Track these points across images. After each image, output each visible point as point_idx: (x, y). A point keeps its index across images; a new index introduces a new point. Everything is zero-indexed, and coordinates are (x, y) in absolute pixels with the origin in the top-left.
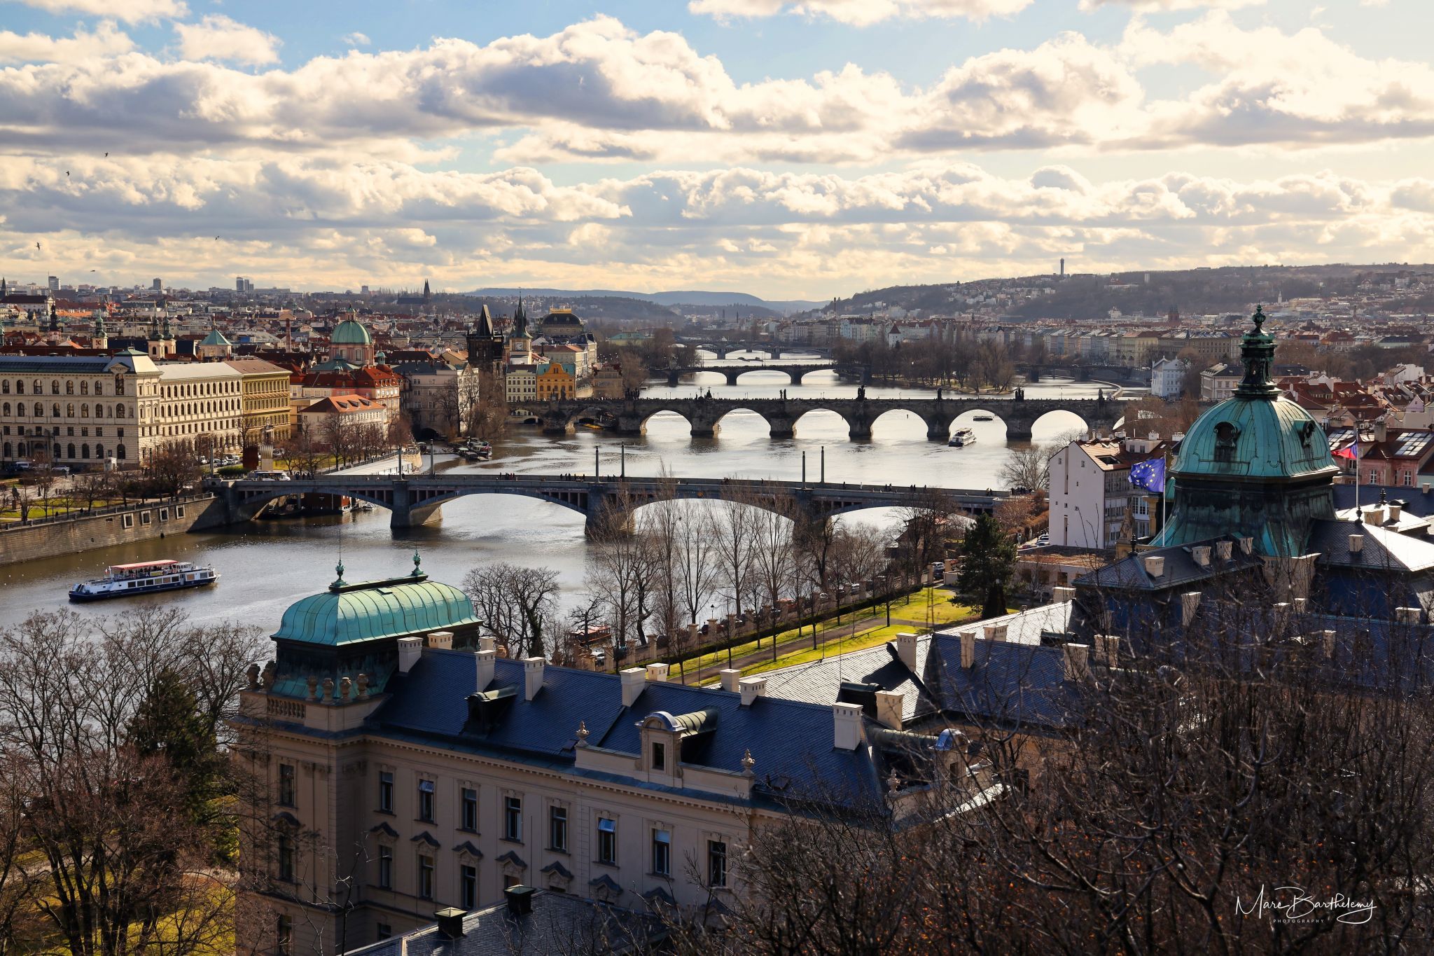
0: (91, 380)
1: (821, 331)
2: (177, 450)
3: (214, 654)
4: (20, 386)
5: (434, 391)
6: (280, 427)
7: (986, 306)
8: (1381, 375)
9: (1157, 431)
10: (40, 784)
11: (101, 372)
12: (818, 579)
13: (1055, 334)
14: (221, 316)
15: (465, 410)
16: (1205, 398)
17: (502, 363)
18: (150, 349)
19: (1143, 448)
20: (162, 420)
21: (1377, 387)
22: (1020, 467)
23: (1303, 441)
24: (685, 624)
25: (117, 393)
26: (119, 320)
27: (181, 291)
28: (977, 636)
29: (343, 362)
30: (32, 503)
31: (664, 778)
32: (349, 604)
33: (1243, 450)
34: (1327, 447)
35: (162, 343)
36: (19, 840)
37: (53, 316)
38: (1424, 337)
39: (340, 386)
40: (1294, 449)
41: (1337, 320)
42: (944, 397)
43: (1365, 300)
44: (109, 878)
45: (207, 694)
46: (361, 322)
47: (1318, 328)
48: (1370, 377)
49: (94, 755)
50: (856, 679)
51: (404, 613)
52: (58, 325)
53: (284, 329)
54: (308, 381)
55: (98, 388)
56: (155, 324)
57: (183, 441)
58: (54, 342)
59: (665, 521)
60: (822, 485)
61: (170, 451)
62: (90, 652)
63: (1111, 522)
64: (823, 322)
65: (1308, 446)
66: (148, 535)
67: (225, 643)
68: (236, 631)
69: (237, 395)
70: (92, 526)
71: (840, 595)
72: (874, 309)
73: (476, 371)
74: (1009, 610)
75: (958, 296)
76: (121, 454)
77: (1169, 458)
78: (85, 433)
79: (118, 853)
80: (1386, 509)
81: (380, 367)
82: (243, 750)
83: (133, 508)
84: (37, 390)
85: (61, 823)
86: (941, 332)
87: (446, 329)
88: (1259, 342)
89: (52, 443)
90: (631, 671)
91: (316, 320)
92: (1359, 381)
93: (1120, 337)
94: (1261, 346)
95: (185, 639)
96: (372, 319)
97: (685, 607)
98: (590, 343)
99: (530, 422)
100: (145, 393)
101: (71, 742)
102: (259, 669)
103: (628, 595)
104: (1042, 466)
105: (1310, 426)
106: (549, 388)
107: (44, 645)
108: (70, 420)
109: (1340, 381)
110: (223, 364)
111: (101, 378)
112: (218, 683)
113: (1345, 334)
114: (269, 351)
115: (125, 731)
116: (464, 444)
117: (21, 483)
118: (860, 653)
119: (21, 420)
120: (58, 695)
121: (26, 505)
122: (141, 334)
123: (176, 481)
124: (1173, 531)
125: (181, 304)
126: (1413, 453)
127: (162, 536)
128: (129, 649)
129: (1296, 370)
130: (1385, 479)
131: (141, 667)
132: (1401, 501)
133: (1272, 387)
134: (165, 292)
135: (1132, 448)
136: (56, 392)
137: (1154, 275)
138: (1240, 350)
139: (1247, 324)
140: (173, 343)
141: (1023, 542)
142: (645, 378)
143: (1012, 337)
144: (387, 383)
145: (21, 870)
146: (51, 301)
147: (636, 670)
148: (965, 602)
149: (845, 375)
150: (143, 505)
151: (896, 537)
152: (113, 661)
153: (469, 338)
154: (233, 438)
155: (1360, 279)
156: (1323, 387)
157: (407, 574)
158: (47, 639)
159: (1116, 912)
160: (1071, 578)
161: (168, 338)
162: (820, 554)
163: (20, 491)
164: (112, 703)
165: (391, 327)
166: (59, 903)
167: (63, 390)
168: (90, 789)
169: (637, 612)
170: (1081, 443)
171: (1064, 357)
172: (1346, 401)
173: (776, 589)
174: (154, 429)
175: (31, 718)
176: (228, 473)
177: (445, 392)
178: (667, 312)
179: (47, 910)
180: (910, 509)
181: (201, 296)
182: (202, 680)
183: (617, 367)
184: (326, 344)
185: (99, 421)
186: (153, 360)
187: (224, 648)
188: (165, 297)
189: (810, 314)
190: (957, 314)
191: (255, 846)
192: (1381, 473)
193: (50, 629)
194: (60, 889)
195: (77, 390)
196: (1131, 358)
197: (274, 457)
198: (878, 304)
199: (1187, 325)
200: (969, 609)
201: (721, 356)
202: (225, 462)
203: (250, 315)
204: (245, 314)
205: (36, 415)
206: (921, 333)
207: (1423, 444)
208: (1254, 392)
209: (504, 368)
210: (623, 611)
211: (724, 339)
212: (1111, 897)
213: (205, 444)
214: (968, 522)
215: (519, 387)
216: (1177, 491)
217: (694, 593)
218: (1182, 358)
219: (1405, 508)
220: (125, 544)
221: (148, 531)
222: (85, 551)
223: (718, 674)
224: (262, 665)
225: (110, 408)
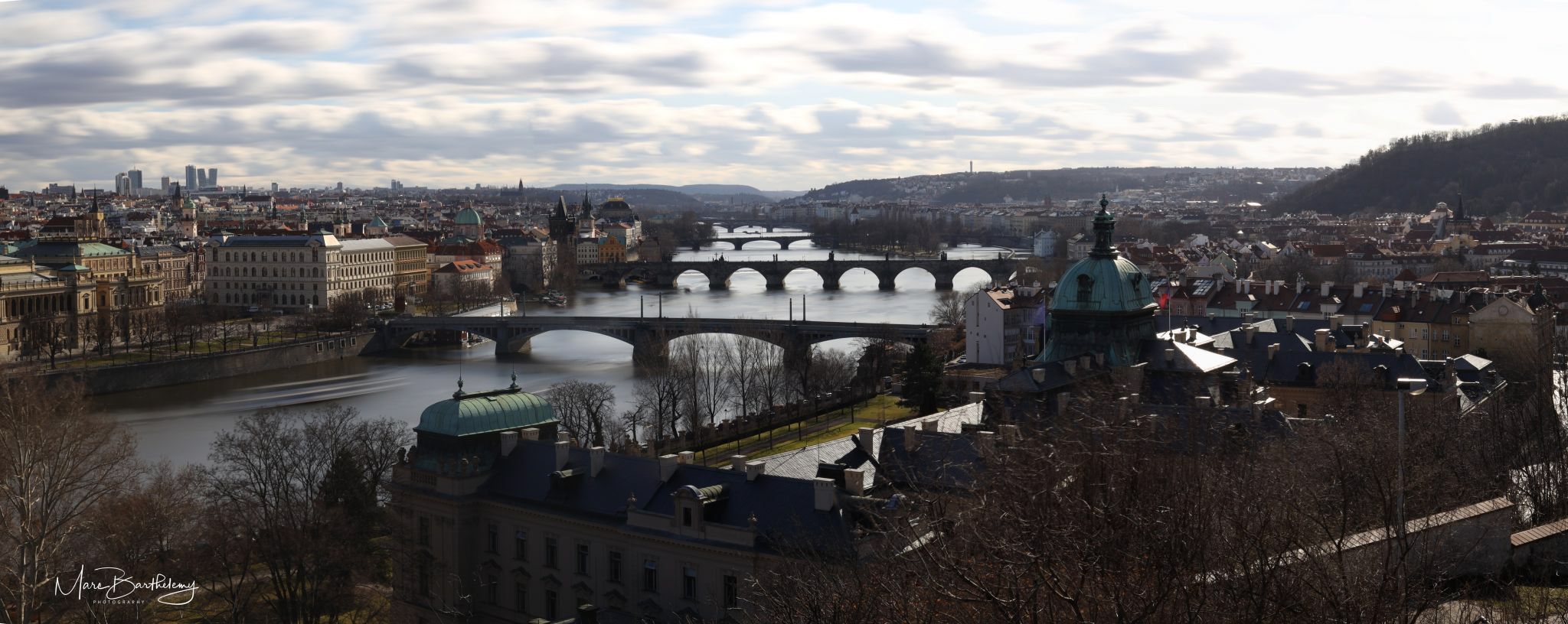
0: (297, 252)
1: (802, 212)
2: (352, 300)
3: (375, 440)
4: (253, 255)
5: (525, 257)
6: (419, 282)
7: (920, 194)
8: (1182, 241)
9: (1039, 281)
11: (304, 246)
12: (802, 390)
13: (968, 214)
14: (381, 207)
15: (547, 270)
16: (1070, 258)
17: (574, 237)
18: (335, 230)
19: (1029, 293)
21: (1180, 250)
22: (945, 308)
23: (1134, 287)
24: (706, 423)
25: (314, 261)
26: (315, 210)
27: (356, 190)
28: (916, 429)
29: (463, 237)
30: (260, 334)
31: (691, 532)
32: (467, 407)
33: (1097, 293)
34: (1150, 290)
35: (343, 226)
36: (252, 555)
37: (274, 209)
38: (1208, 216)
39: (461, 254)
40: (1129, 293)
41: (1153, 204)
42: (890, 259)
43: (1171, 191)
44: (308, 586)
45: (370, 467)
46: (475, 210)
47: (1142, 210)
48: (1175, 243)
49: (298, 505)
50: (830, 461)
51: (505, 416)
52: (277, 215)
53: (422, 215)
54: (439, 251)
56: (338, 213)
57: (356, 292)
58: (274, 227)
59: (691, 348)
60: (804, 322)
61: (348, 300)
62: (296, 435)
63: (1009, 345)
64: (803, 206)
65: (1138, 290)
66: (332, 357)
67: (382, 433)
68: (390, 425)
69: (391, 261)
70: (297, 350)
71: (817, 401)
72: (840, 196)
73: (555, 242)
74: (939, 409)
75: (899, 187)
76: (316, 302)
77: (1047, 300)
78: (293, 287)
79: (313, 569)
80: (1188, 331)
81: (488, 241)
82: (395, 507)
84: (264, 259)
85: (278, 547)
86: (887, 213)
87: (534, 213)
88: (1105, 219)
89: (273, 294)
90: (667, 456)
91: (444, 208)
92: (1169, 245)
93: (1012, 215)
94: (1106, 222)
95: (356, 429)
96: (483, 207)
97: (706, 411)
98: (636, 222)
99: (594, 279)
100: (331, 260)
101: (284, 495)
102: (405, 451)
103: (664, 403)
104: (961, 307)
105: (1139, 276)
106: (607, 254)
107: (267, 429)
108: (284, 279)
109: (1157, 245)
110: (382, 239)
111: (303, 251)
112: (378, 460)
113: (1159, 213)
114: (412, 230)
115: (317, 490)
116: (547, 295)
117: (254, 321)
118: (833, 442)
119: (254, 279)
120: (276, 464)
121: (257, 334)
122: (329, 220)
123: (350, 321)
124: (1050, 351)
125: (355, 199)
126: (1204, 294)
127: (342, 358)
128: (320, 435)
129: (1129, 238)
130: (1186, 311)
131: (327, 446)
132: (1197, 326)
133: (1114, 250)
134: (345, 191)
135: (1022, 292)
136: (275, 260)
137: (1034, 173)
138: (1092, 224)
139: (1096, 207)
140: (350, 225)
141: (948, 361)
142: (676, 246)
143: (938, 216)
144: (492, 251)
145: (253, 575)
146: (273, 199)
147: (670, 456)
148: (907, 404)
149: (819, 242)
150: (329, 337)
151: (857, 359)
152: (310, 442)
153: (551, 219)
154: (389, 290)
155: (1167, 177)
156: (1146, 250)
157: (506, 386)
158: (268, 426)
159: (1012, 613)
160: (982, 385)
161: (346, 223)
162: (803, 373)
163: (253, 326)
164: (309, 471)
165: (496, 212)
167: (279, 258)
168: (295, 527)
169: (671, 415)
170: (987, 290)
171: (974, 230)
172: (1161, 259)
173: (771, 397)
174: (337, 285)
175: (259, 477)
176: (385, 315)
177: (533, 258)
178: (691, 199)
179: (269, 602)
180: (867, 339)
181: (367, 193)
182: (367, 457)
183: (656, 239)
184: (451, 224)
185: (301, 279)
186: (337, 237)
187: (383, 435)
188: (345, 195)
189: (794, 200)
190: (898, 200)
191: (403, 571)
192: (1184, 307)
195: (288, 258)
196: (1020, 231)
197: (416, 304)
198: (843, 193)
199: (1057, 207)
200: (910, 409)
201: (731, 231)
202: (383, 307)
203: (401, 205)
204: (397, 205)
205: (263, 276)
206: (873, 213)
207: (1210, 287)
208: (1103, 254)
209: (575, 240)
210: (661, 414)
211: (732, 218)
212: (1008, 604)
213: (370, 294)
214: (909, 347)
215: (586, 254)
216: (1052, 324)
217: (712, 401)
218: (1054, 230)
219: (1200, 330)
220: (317, 363)
221: (332, 354)
222: (292, 368)
223: (730, 458)
224: (408, 448)
225: (309, 270)
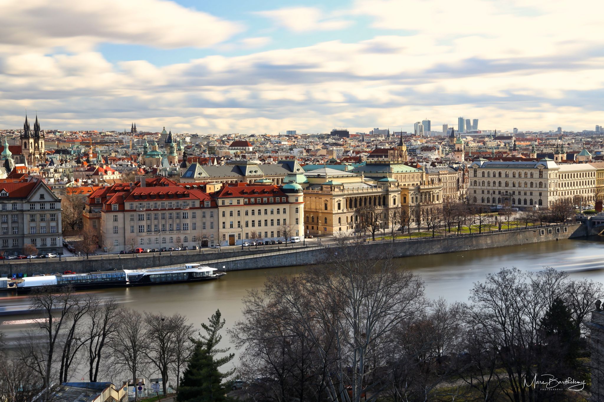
0: (529, 172)
2: (565, 202)
3: (579, 293)
4: (500, 174)
10: (504, 340)
11: (533, 168)
14: (588, 143)
18: (555, 158)
20: (559, 189)
25: (540, 177)
26: (542, 145)
27: (570, 132)
30: (503, 223)
35: (560, 155)
37: (515, 145)
45: (576, 311)
49: (527, 331)
52: (516, 148)
55: (532, 175)
56: (557, 147)
57: (568, 198)
58: (514, 155)
61: (562, 202)
62: (526, 287)
66: (551, 239)
67: (585, 289)
68: (591, 284)
69: (594, 178)
70: (527, 233)
76: (540, 203)
78: (525, 194)
82: (593, 338)
83: (544, 227)
84: (507, 176)
89: (512, 198)
95: (566, 286)
100: (552, 177)
101: (517, 325)
102: (601, 302)
107: (507, 283)
108: (519, 189)
110: (587, 164)
111: (533, 171)
112: (581, 307)
115: (540, 323)
117: (499, 214)
119: (500, 188)
120: (512, 305)
121: (501, 223)
122: (551, 151)
123: (564, 216)
125: (570, 138)
127: (557, 239)
128: (542, 288)
131: (547, 296)
134: (563, 133)
136: (514, 176)
140: (565, 155)
146: (514, 138)
150: (549, 226)
152: (535, 292)
154: (591, 197)
158: (508, 280)
161: (563, 153)
163: (498, 217)
164: (534, 311)
166: (512, 392)
167: (517, 176)
174: (555, 193)
175: (501, 313)
176: (588, 213)
181: (578, 134)
182: (574, 304)
185: (531, 189)
186: (556, 163)
187: (584, 291)
188: (563, 135)
191: (599, 382)
193: (509, 276)
194: (512, 386)
195: (523, 176)
202: (587, 208)
203: (602, 142)
204: (599, 142)
205: (506, 186)
213: (578, 200)
220: (541, 242)
221: (551, 237)
222: (524, 244)
225: (536, 183)
